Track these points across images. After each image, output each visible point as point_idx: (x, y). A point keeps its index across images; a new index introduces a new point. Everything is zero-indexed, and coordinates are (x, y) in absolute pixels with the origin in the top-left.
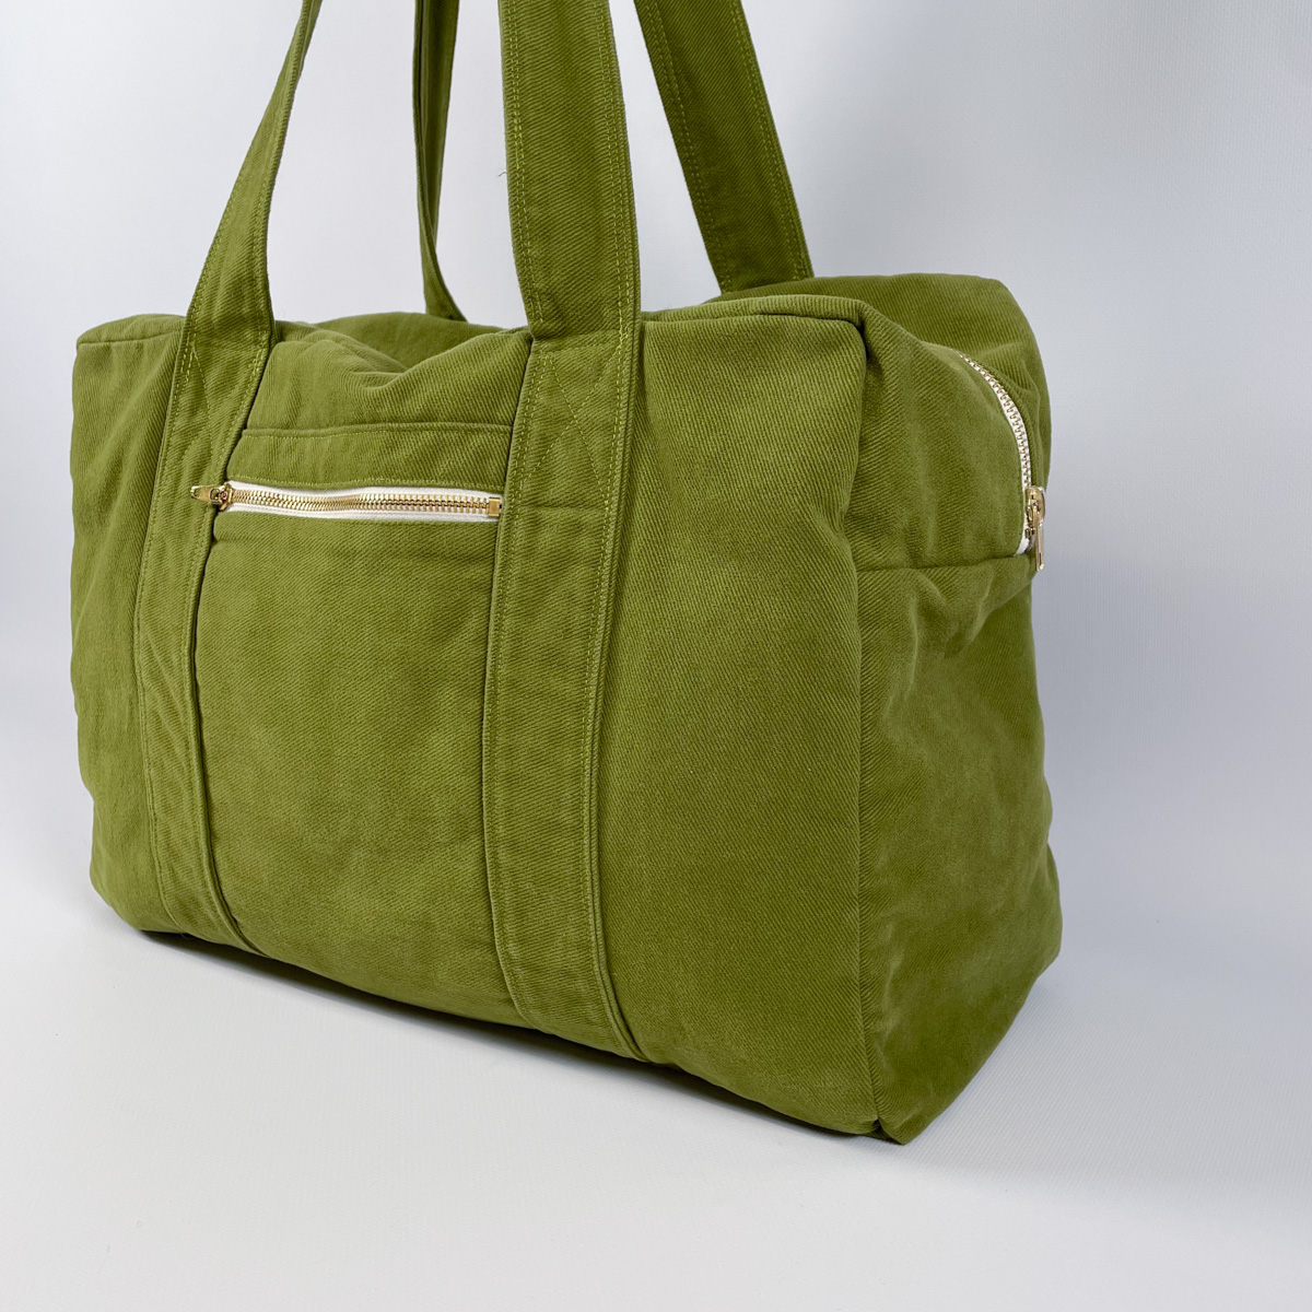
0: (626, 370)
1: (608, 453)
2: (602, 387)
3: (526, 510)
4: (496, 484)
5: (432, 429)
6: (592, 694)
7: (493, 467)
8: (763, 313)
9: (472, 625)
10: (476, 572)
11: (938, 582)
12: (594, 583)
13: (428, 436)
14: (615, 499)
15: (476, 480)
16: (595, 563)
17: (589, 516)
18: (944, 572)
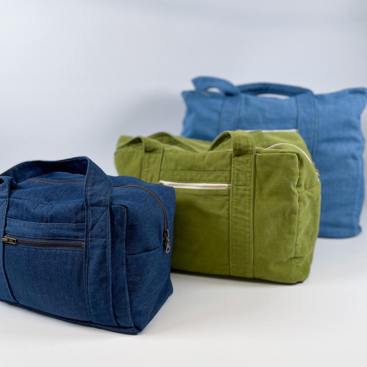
0: (253, 162)
1: (250, 177)
2: (248, 165)
3: (235, 187)
4: (229, 182)
5: (216, 173)
6: (251, 219)
7: (228, 179)
8: (280, 152)
9: (226, 207)
10: (226, 198)
11: (309, 191)
12: (250, 199)
13: (216, 174)
14: (252, 185)
15: (225, 182)
16: (250, 196)
17: (248, 188)
18: (311, 189)
